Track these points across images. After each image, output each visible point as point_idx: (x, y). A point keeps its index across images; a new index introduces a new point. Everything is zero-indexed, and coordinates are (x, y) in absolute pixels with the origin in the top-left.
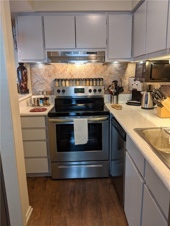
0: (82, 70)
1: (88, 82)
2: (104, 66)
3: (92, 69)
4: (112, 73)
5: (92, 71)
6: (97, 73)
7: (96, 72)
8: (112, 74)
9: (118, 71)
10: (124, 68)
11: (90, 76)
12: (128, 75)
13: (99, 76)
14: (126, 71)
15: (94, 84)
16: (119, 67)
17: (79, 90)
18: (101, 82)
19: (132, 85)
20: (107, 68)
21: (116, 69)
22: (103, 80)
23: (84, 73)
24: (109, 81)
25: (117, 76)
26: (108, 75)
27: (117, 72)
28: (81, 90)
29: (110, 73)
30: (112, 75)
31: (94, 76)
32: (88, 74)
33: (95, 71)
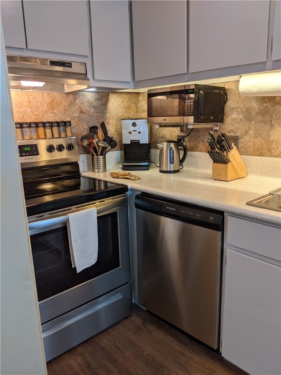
0: (24, 104)
1: (41, 130)
2: (68, 97)
3: (45, 102)
4: (83, 110)
5: (45, 105)
6: (56, 111)
7: (53, 109)
8: (84, 113)
9: (94, 107)
10: (103, 101)
11: (43, 116)
12: (111, 115)
13: (61, 117)
14: (107, 109)
15: (56, 135)
16: (95, 100)
17: (26, 149)
18: (68, 129)
19: (130, 133)
20: (75, 99)
21: (91, 103)
22: (70, 125)
23: (28, 110)
24: (81, 127)
25: (93, 116)
26: (77, 115)
27: (92, 110)
28: (29, 149)
29: (81, 112)
30: (85, 116)
31: (50, 117)
32: (36, 113)
33: (52, 105)
